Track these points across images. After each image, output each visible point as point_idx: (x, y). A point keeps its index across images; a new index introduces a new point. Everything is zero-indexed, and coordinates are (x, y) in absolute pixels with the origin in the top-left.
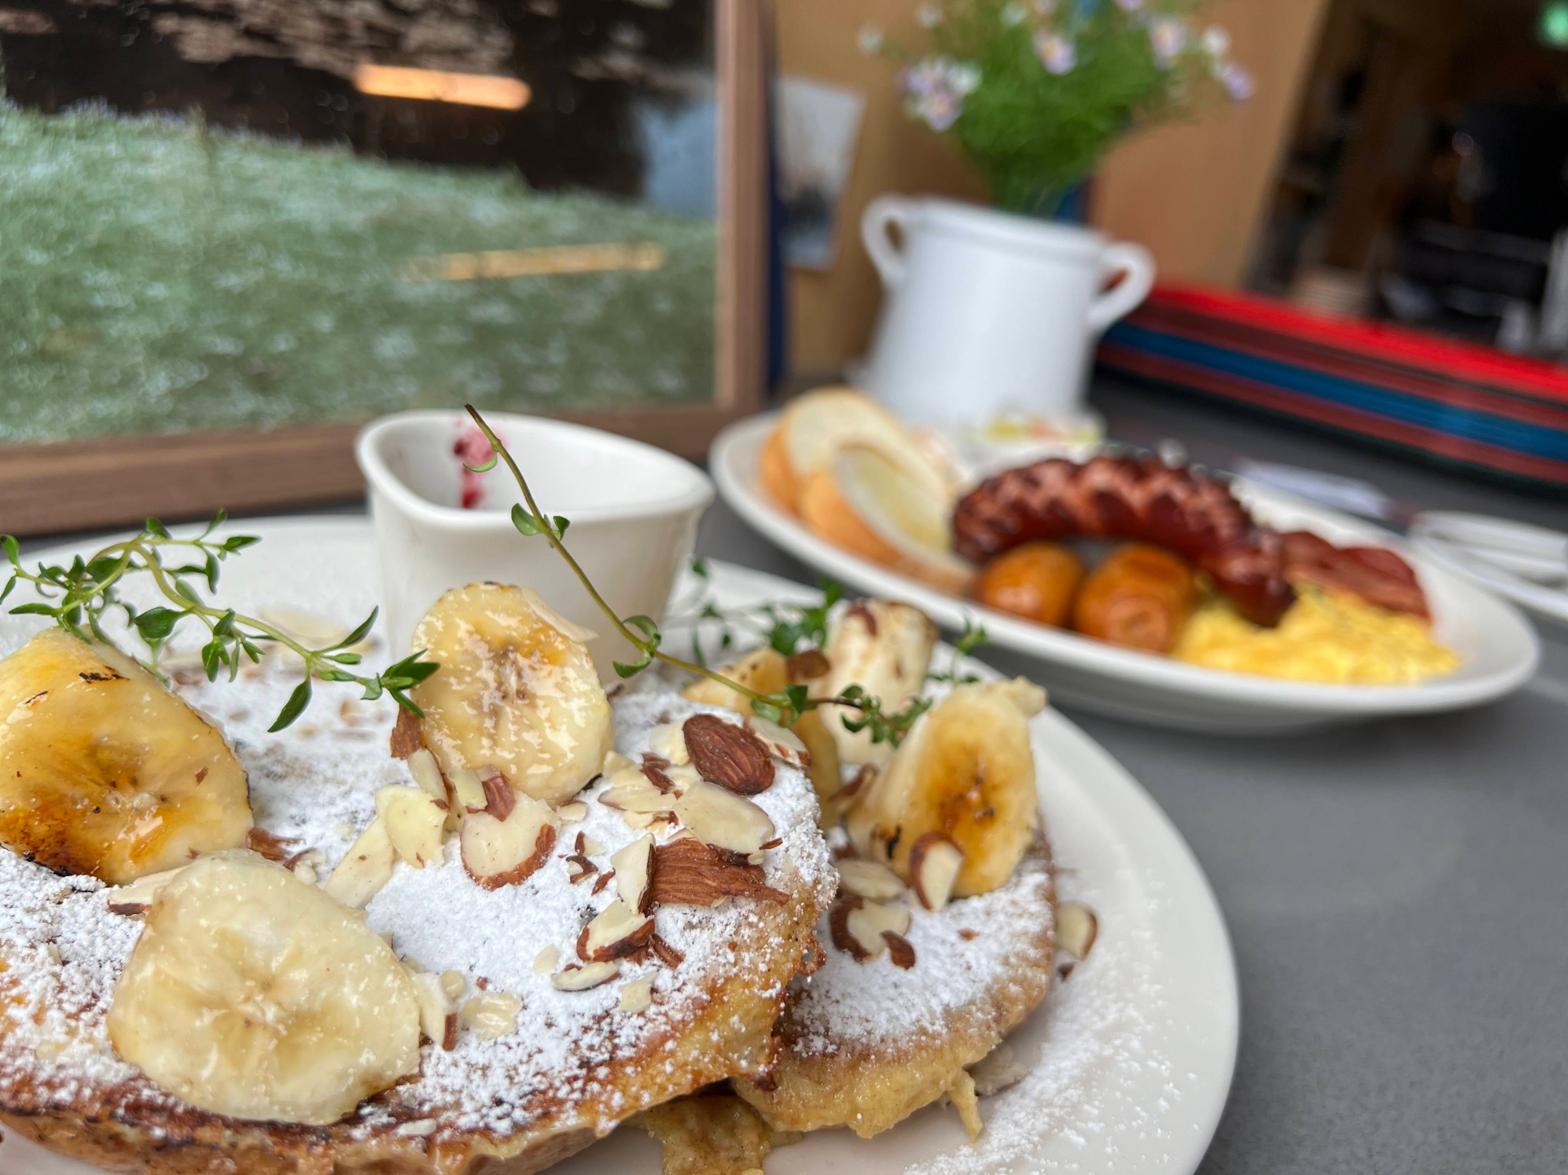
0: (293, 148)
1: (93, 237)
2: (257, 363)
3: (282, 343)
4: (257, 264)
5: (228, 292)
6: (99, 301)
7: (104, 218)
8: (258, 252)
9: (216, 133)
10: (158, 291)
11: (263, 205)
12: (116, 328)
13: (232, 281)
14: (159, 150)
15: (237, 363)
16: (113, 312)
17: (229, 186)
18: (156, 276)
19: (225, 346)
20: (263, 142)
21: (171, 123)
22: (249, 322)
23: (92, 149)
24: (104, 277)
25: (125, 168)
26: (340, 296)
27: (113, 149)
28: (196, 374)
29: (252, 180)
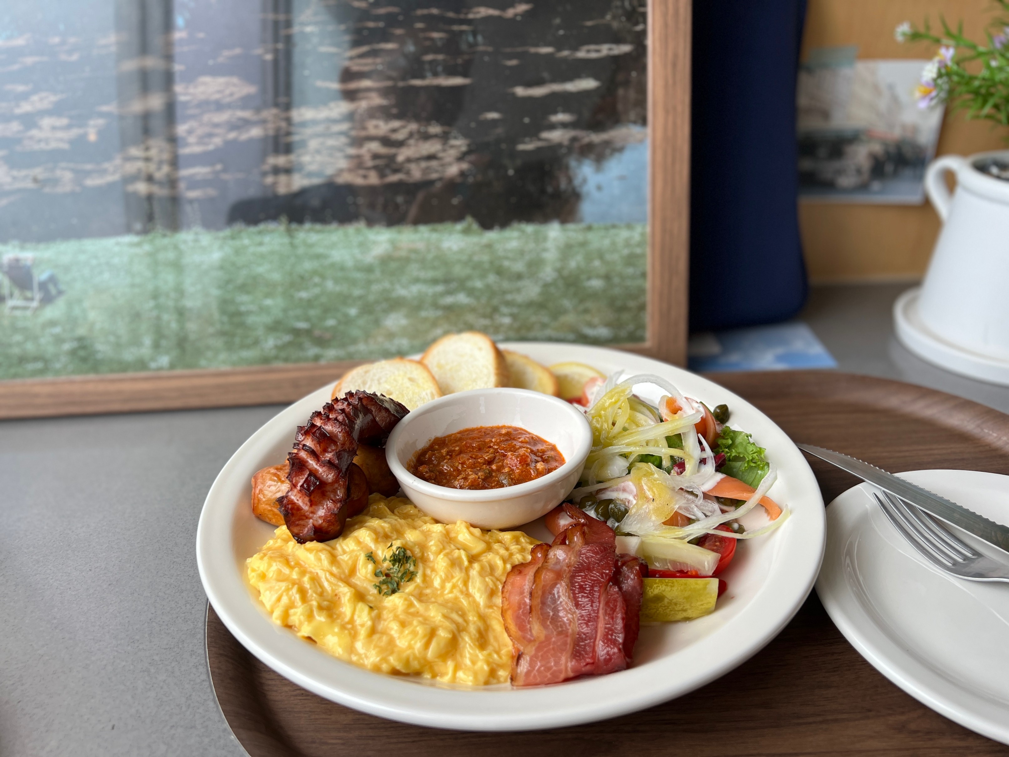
0: (334, 226)
1: (240, 281)
2: (317, 333)
3: (331, 322)
4: (316, 285)
5: (301, 299)
6: (243, 308)
7: (244, 272)
8: (317, 280)
9: (294, 226)
10: (269, 302)
11: (318, 257)
12: (251, 320)
13: (304, 295)
14: (267, 239)
15: (308, 332)
16: (249, 313)
17: (301, 251)
18: (268, 295)
19: (302, 325)
20: (318, 227)
21: (271, 226)
22: (312, 313)
23: (237, 243)
24: (244, 298)
25: (252, 249)
26: (360, 297)
27: (246, 242)
28: (287, 338)
29: (312, 246)
